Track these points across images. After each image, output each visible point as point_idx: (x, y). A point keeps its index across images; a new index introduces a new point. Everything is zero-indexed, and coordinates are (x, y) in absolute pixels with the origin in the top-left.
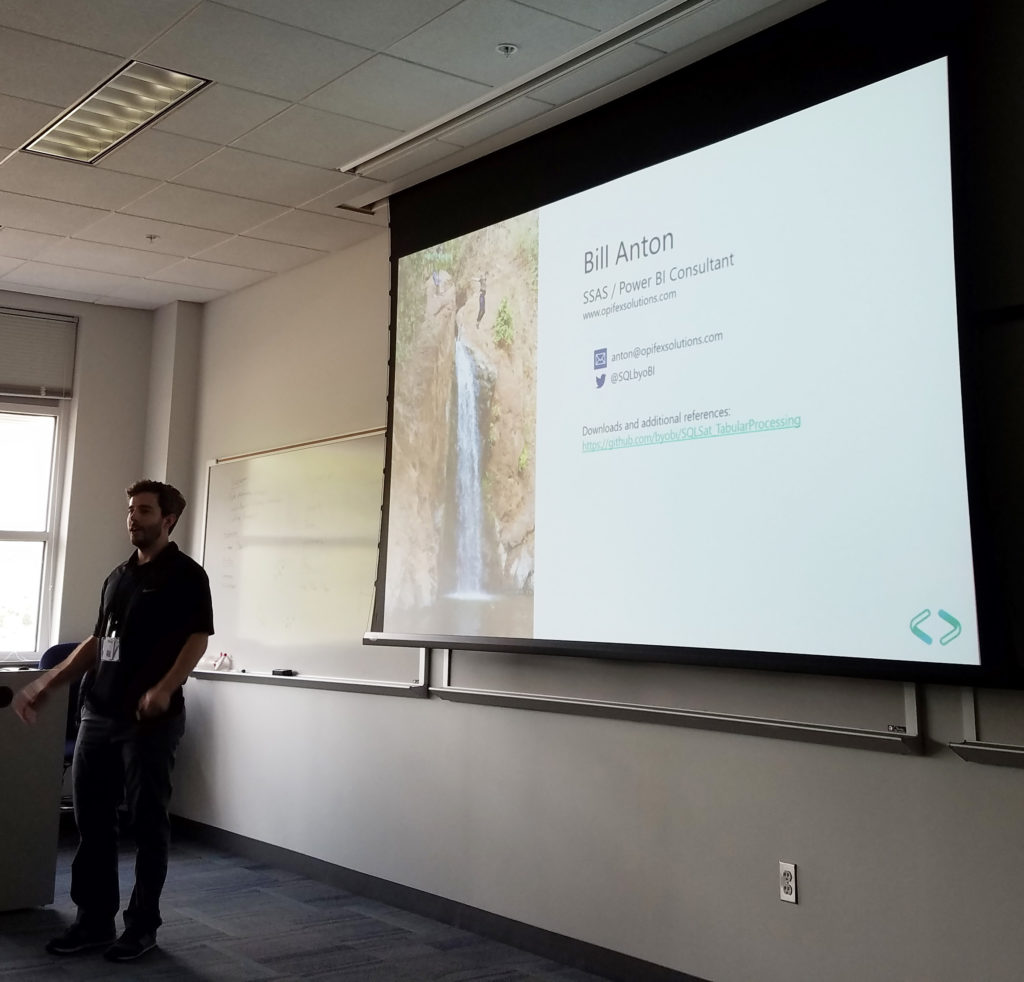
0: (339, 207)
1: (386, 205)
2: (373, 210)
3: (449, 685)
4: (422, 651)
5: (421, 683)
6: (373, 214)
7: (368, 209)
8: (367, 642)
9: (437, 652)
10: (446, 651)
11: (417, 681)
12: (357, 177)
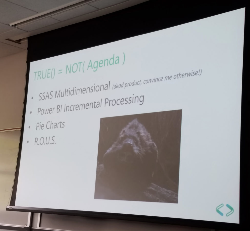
0: (7, 39)
1: (26, 41)
2: (21, 42)
3: (40, 226)
4: (30, 214)
5: (28, 226)
6: (20, 43)
7: (19, 41)
8: (7, 209)
9: (35, 214)
10: (39, 214)
11: (27, 225)
12: (16, 28)
